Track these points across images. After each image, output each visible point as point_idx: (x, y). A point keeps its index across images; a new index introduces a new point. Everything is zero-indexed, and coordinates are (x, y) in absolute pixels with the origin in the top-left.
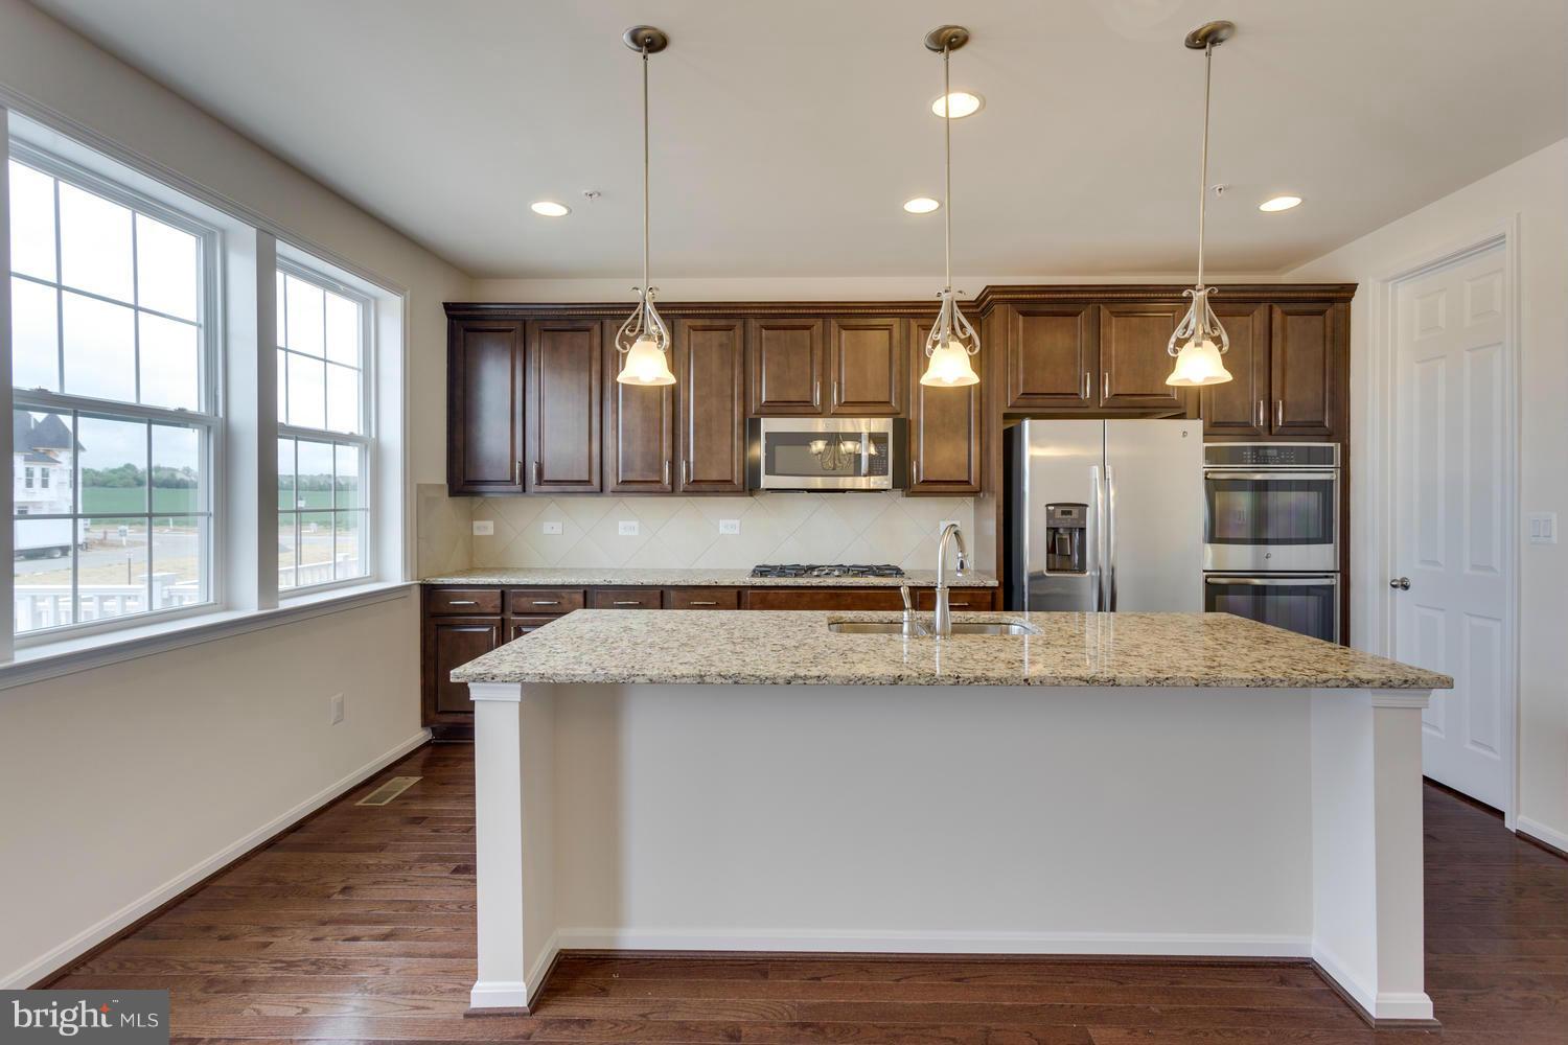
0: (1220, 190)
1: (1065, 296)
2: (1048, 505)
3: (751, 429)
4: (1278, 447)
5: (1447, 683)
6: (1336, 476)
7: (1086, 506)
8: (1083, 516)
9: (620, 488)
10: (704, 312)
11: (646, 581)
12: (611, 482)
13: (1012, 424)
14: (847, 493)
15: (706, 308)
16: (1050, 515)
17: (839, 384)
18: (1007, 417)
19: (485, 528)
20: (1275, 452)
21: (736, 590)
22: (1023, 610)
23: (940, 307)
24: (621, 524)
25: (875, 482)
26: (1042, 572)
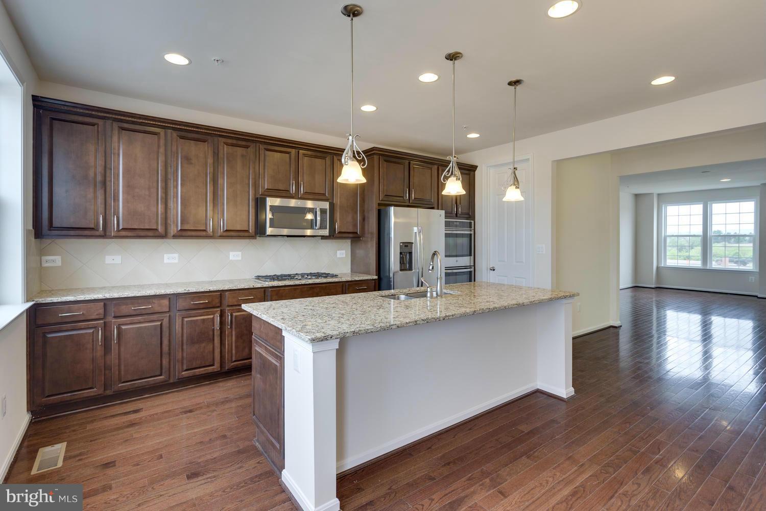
3: (260, 204)
4: (459, 222)
5: (578, 294)
6: (472, 232)
9: (180, 233)
10: (233, 136)
11: (212, 289)
12: (173, 230)
13: (382, 208)
15: (235, 134)
18: (379, 205)
20: (458, 223)
21: (263, 290)
23: (343, 152)
24: (166, 256)
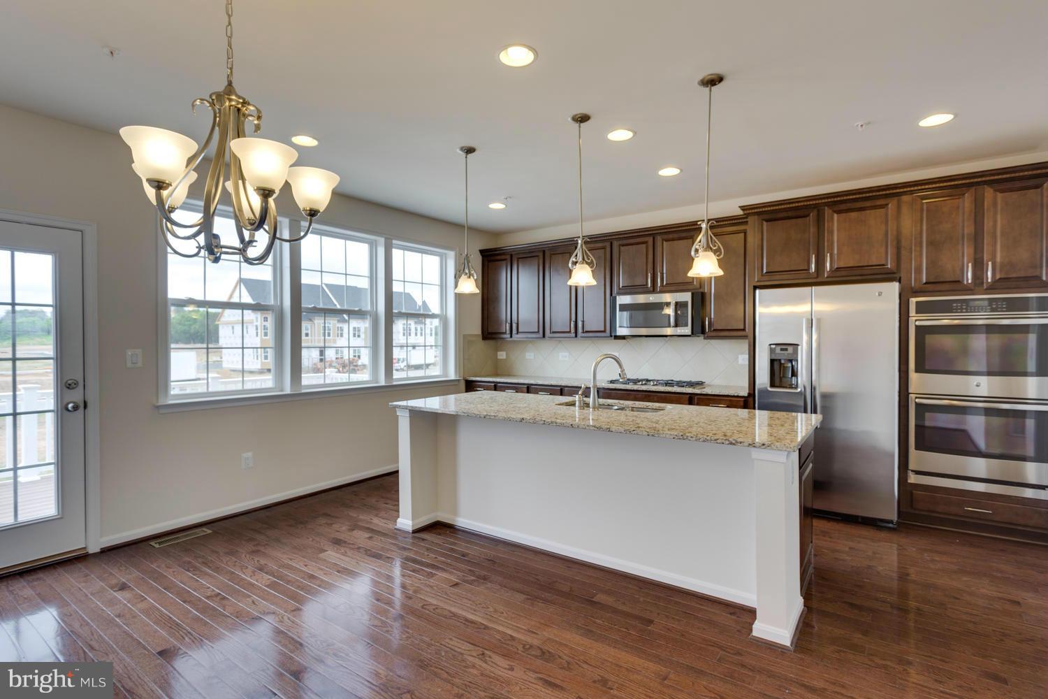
0: (862, 126)
1: (797, 205)
2: (770, 345)
7: (798, 345)
8: (796, 352)
14: (668, 338)
16: (772, 351)
17: (662, 274)
19: (502, 355)
22: (754, 408)
25: (680, 331)
26: (766, 388)
